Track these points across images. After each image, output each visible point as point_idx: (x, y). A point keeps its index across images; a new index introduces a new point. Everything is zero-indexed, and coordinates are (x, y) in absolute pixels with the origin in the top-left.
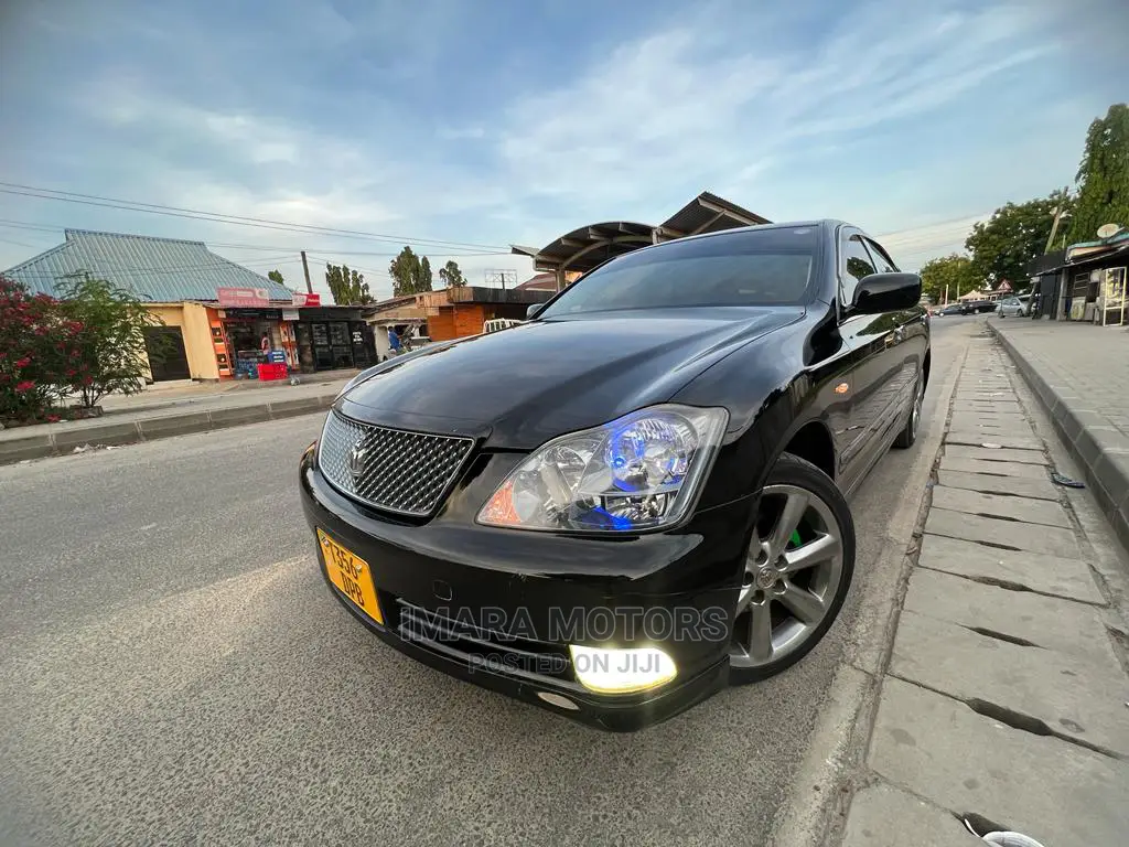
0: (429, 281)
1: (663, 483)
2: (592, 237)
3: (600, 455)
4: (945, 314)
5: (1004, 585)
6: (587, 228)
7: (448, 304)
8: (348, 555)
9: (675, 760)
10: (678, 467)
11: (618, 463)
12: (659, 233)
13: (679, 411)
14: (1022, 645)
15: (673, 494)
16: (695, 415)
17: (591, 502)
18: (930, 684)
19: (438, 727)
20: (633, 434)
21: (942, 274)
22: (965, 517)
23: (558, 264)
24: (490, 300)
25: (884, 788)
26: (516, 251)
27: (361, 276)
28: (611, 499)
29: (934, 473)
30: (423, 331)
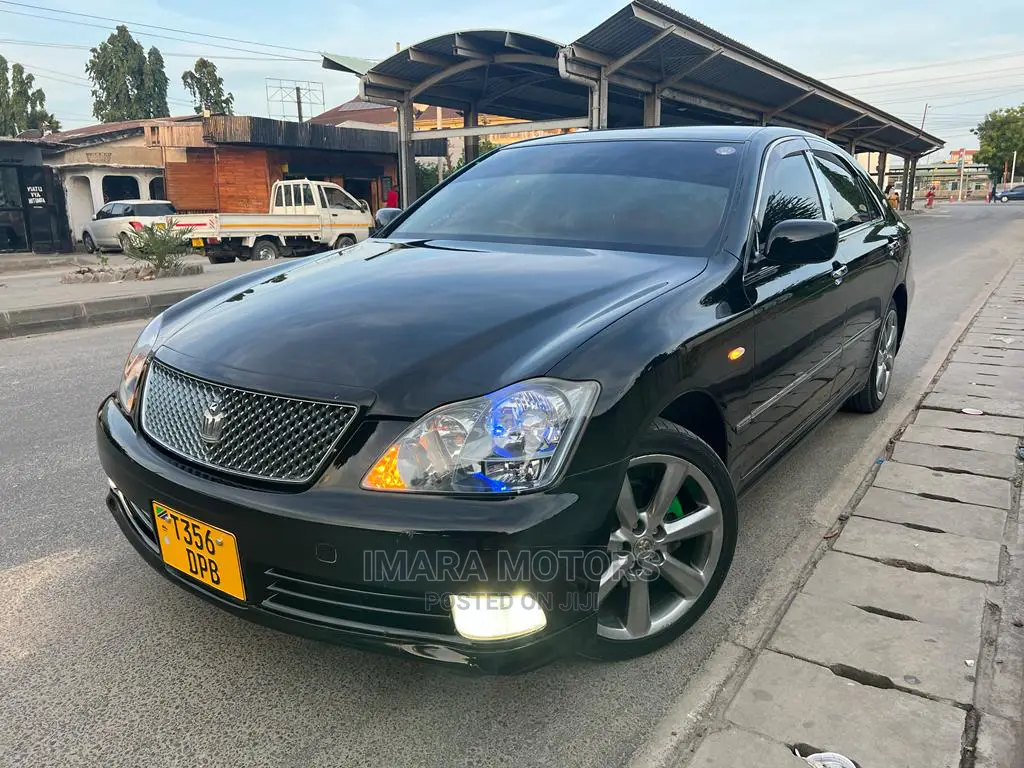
0: (162, 95)
1: (538, 450)
2: (460, 52)
3: (480, 424)
4: (1010, 198)
5: (912, 567)
6: (452, 37)
7: (203, 144)
8: (203, 528)
9: (546, 720)
10: (553, 436)
11: (498, 431)
12: (570, 55)
13: (553, 384)
14: (902, 619)
15: (547, 459)
16: (570, 389)
17: (471, 468)
18: (801, 655)
19: (302, 709)
20: (514, 405)
21: (1009, 134)
22: (903, 497)
23: (402, 92)
24: (280, 142)
25: (734, 732)
26: (329, 64)
27: (31, 78)
28: (491, 465)
29: (890, 447)
30: (157, 189)
